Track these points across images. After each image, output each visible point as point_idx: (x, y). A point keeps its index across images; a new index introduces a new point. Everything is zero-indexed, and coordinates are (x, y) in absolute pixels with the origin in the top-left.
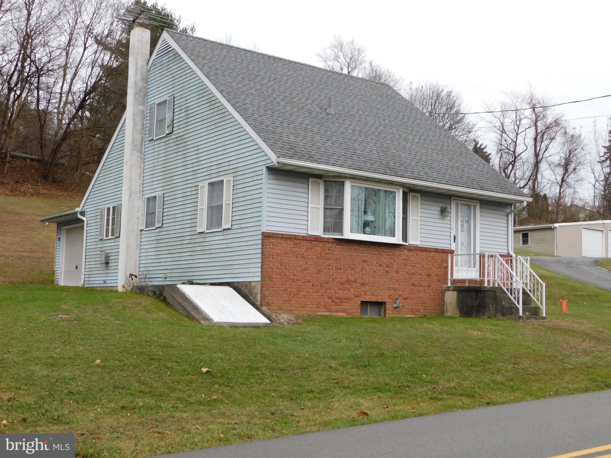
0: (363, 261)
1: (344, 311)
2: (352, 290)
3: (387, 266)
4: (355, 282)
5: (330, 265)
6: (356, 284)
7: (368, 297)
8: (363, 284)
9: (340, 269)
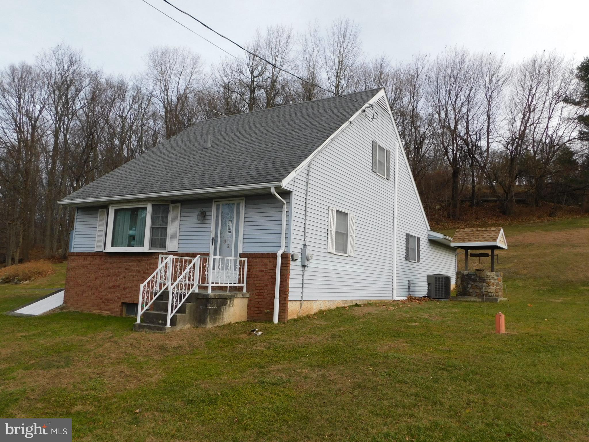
0: (126, 269)
1: (109, 310)
2: (116, 293)
3: (144, 273)
4: (119, 286)
5: (103, 274)
6: (119, 288)
7: (127, 299)
8: (125, 288)
9: (110, 276)
